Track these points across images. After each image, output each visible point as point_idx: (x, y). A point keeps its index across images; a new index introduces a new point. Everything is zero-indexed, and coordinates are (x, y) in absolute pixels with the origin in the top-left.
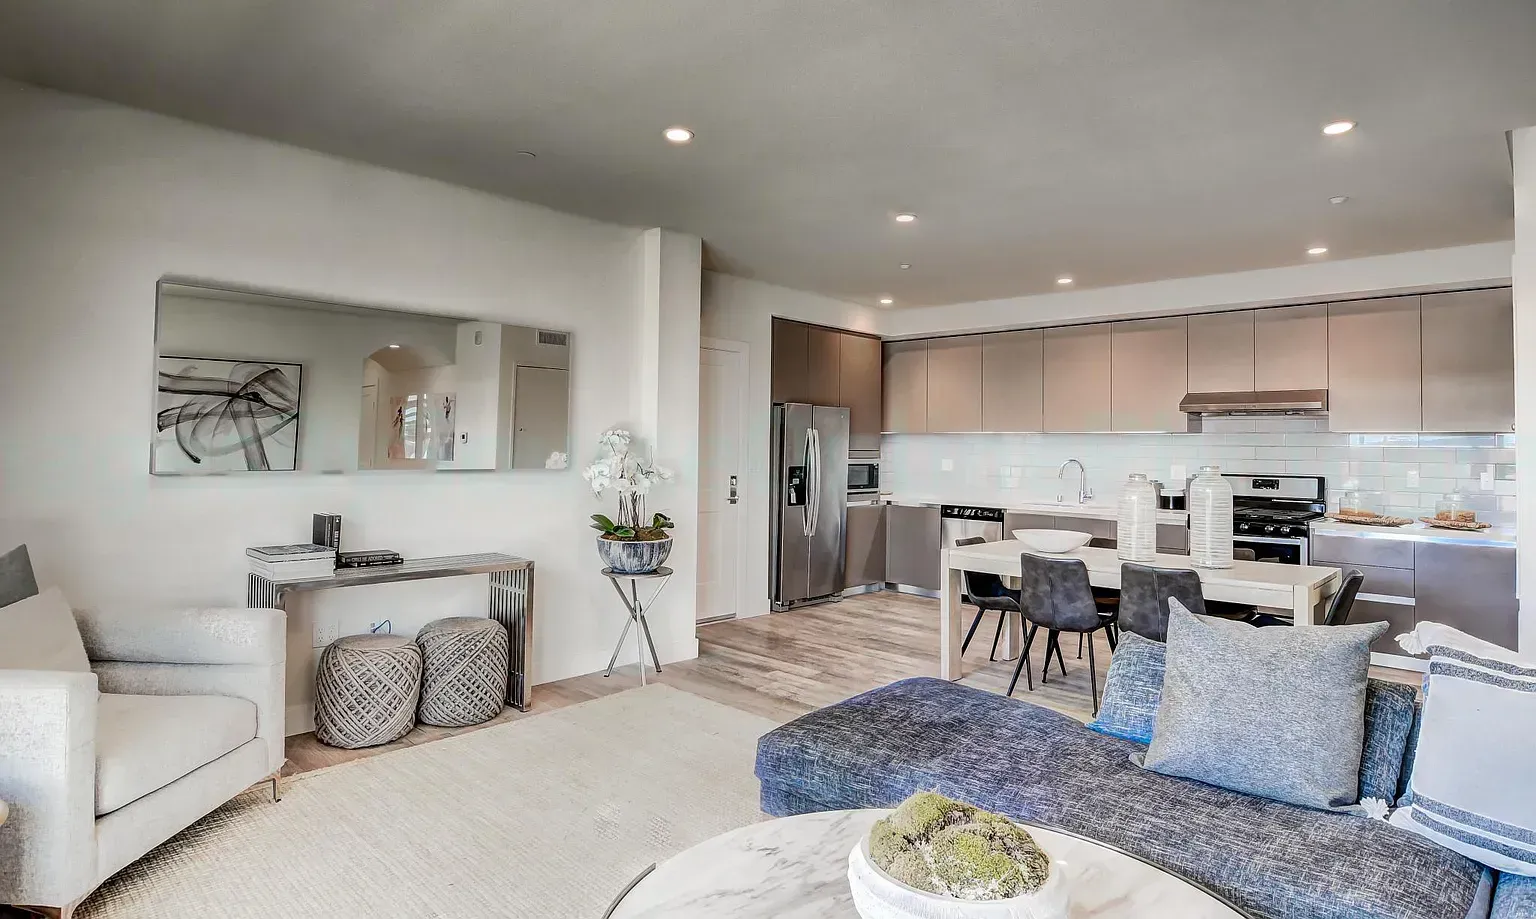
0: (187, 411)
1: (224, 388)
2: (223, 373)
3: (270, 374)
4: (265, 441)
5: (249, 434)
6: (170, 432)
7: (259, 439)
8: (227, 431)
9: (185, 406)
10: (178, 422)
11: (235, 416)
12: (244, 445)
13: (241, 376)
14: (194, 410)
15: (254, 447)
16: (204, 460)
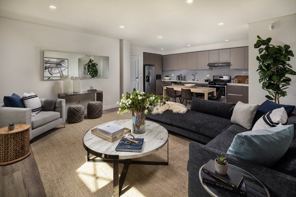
0: (50, 66)
1: (55, 63)
2: (55, 60)
3: (63, 61)
4: (63, 72)
5: (60, 71)
6: (47, 70)
7: (62, 71)
8: (56, 70)
9: (49, 66)
10: (48, 68)
11: (58, 68)
12: (59, 72)
13: (58, 61)
14: (51, 66)
15: (61, 73)
16: (53, 75)
